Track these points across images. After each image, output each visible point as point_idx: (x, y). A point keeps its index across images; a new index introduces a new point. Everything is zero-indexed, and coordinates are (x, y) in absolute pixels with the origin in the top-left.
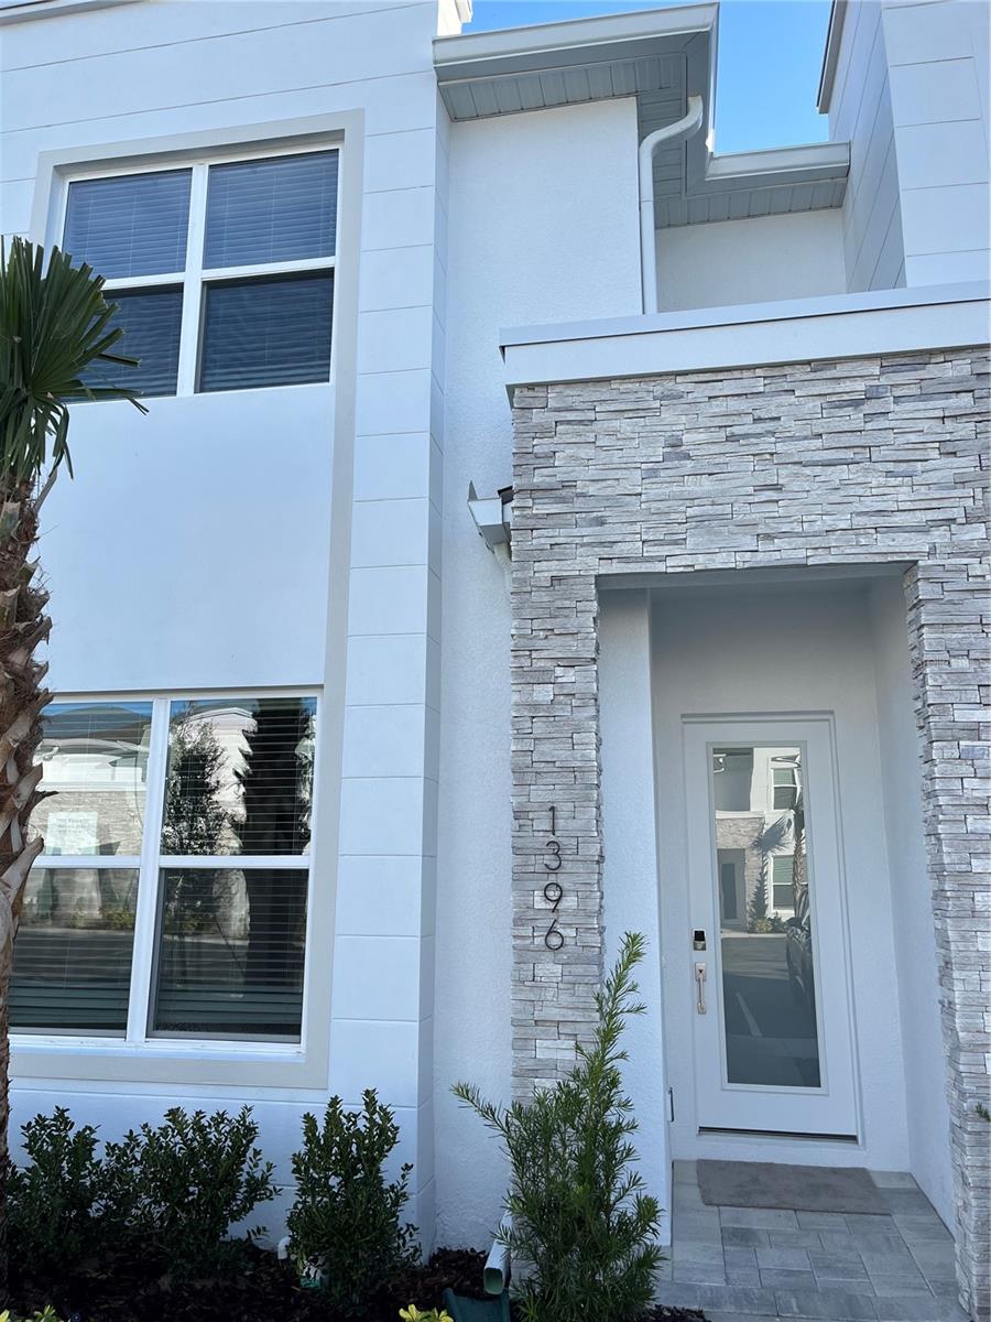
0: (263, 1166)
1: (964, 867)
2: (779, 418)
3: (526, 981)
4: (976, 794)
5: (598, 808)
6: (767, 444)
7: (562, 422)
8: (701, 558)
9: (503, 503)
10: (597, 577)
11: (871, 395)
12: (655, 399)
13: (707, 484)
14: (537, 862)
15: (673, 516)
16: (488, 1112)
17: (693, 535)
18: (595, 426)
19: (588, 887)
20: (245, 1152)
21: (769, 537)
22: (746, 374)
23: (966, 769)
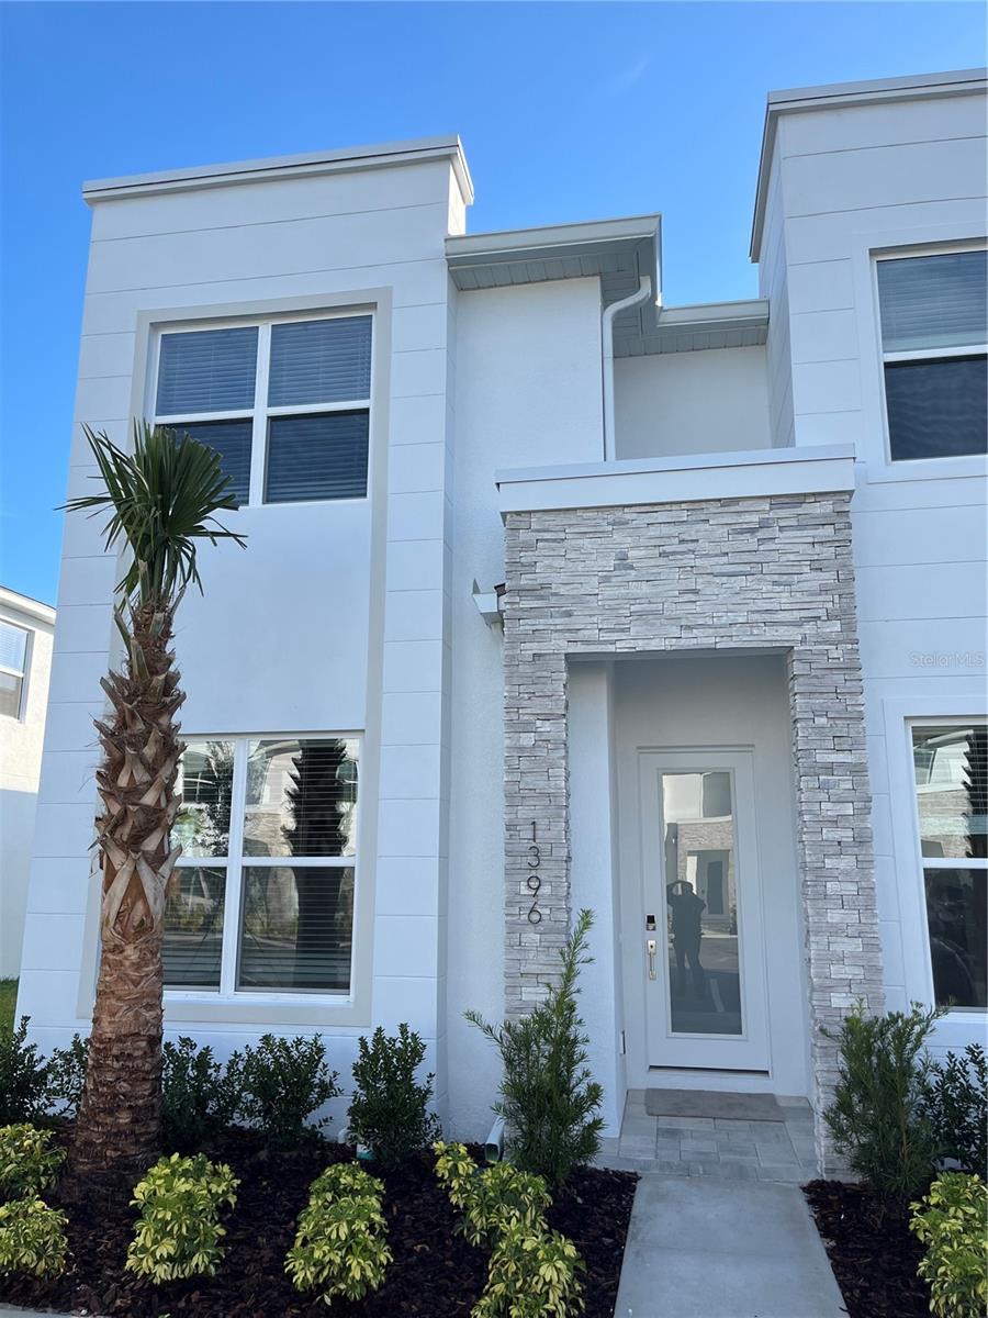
0: (330, 1073)
1: (819, 865)
2: (697, 541)
3: (514, 946)
4: (829, 813)
5: (567, 822)
6: (689, 560)
7: (542, 540)
8: (640, 643)
9: (499, 596)
10: (566, 654)
11: (763, 525)
12: (609, 524)
13: (645, 588)
14: (524, 862)
15: (621, 612)
16: (489, 1030)
17: (634, 626)
18: (566, 544)
19: (558, 879)
20: (316, 1066)
21: (689, 628)
22: (675, 507)
23: (823, 796)
